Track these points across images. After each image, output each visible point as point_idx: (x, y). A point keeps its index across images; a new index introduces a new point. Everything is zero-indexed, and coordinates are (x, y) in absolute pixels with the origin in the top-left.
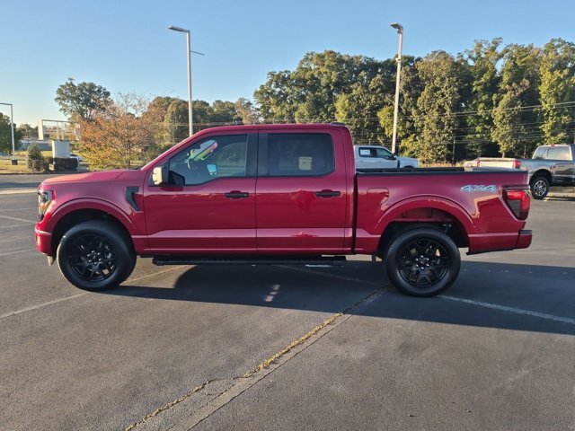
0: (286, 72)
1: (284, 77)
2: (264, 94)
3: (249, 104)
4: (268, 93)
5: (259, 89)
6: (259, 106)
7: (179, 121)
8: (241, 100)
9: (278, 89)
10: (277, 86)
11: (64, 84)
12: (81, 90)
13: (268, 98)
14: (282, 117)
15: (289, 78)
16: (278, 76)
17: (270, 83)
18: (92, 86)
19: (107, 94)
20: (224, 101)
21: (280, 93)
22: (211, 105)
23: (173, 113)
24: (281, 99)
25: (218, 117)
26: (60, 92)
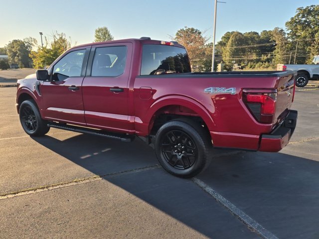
0: (312, 6)
1: (309, 10)
2: (293, 23)
3: (282, 30)
4: (296, 22)
5: (290, 20)
6: (289, 32)
7: (236, 45)
8: (276, 29)
9: (304, 19)
10: (303, 17)
11: (180, 30)
12: (187, 32)
13: (296, 26)
14: (305, 37)
15: (313, 10)
16: (305, 10)
17: (298, 15)
18: (193, 30)
19: (200, 33)
20: (268, 31)
21: (305, 21)
22: (260, 34)
23: (232, 40)
24: (306, 26)
25: (262, 41)
26: (177, 34)
